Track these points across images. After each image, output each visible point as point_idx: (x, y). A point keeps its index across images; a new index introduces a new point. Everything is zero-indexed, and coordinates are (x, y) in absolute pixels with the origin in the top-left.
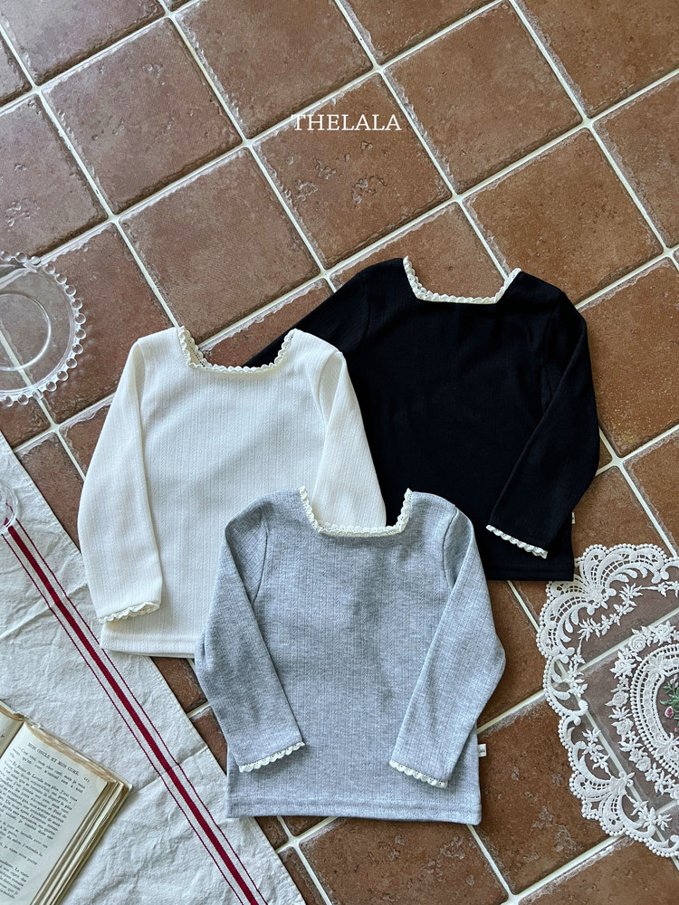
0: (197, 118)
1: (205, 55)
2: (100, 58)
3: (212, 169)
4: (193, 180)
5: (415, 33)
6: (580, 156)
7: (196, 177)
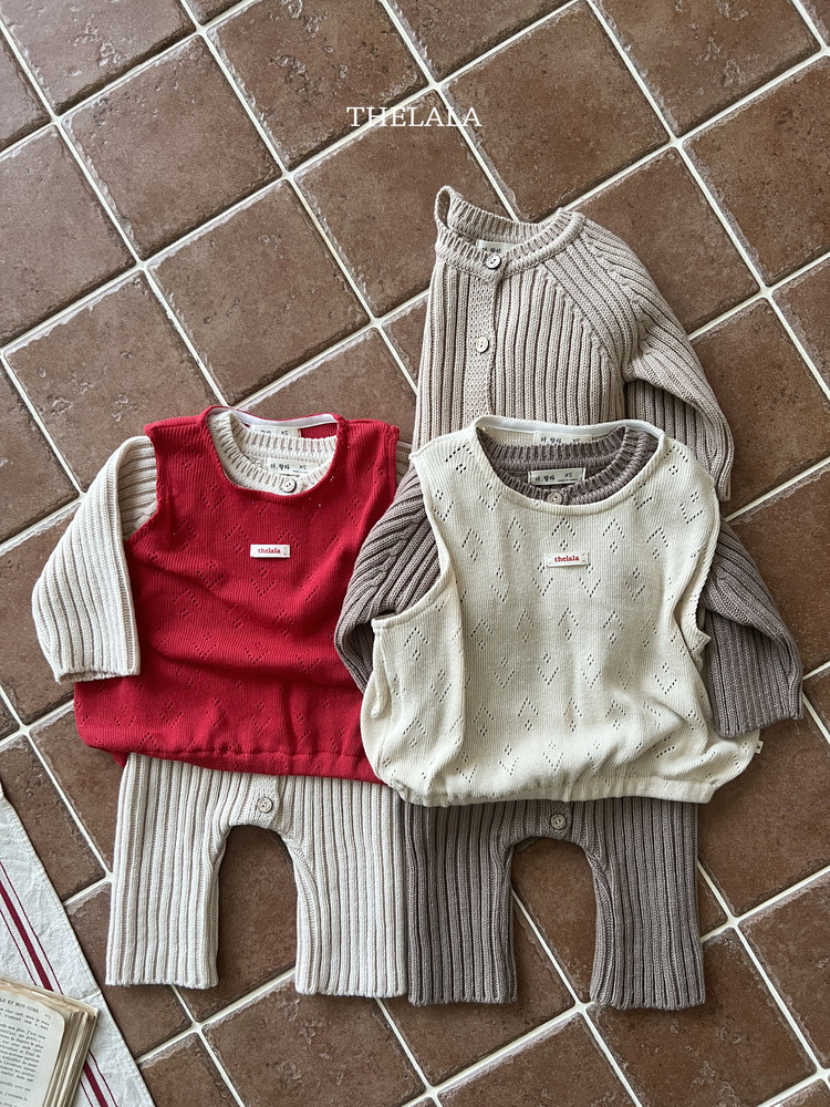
0: (320, 296)
1: (328, 223)
2: (211, 229)
3: (336, 353)
4: (316, 367)
5: (566, 192)
6: (756, 332)
7: (319, 364)
